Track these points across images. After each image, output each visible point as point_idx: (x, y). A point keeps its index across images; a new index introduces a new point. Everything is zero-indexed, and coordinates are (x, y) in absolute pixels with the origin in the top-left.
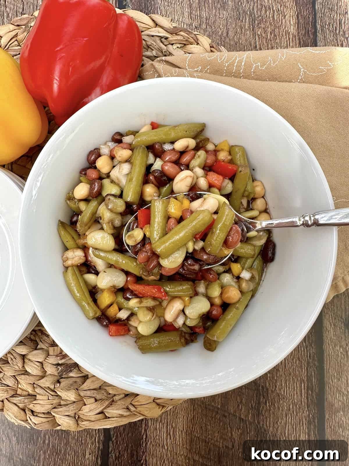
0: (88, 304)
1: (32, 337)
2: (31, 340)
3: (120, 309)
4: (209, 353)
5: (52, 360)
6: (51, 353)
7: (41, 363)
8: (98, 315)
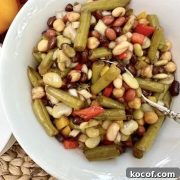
0: (49, 126)
1: (14, 150)
2: (13, 152)
3: (72, 130)
4: (137, 160)
5: (27, 165)
6: (26, 160)
7: (20, 167)
8: (56, 133)
